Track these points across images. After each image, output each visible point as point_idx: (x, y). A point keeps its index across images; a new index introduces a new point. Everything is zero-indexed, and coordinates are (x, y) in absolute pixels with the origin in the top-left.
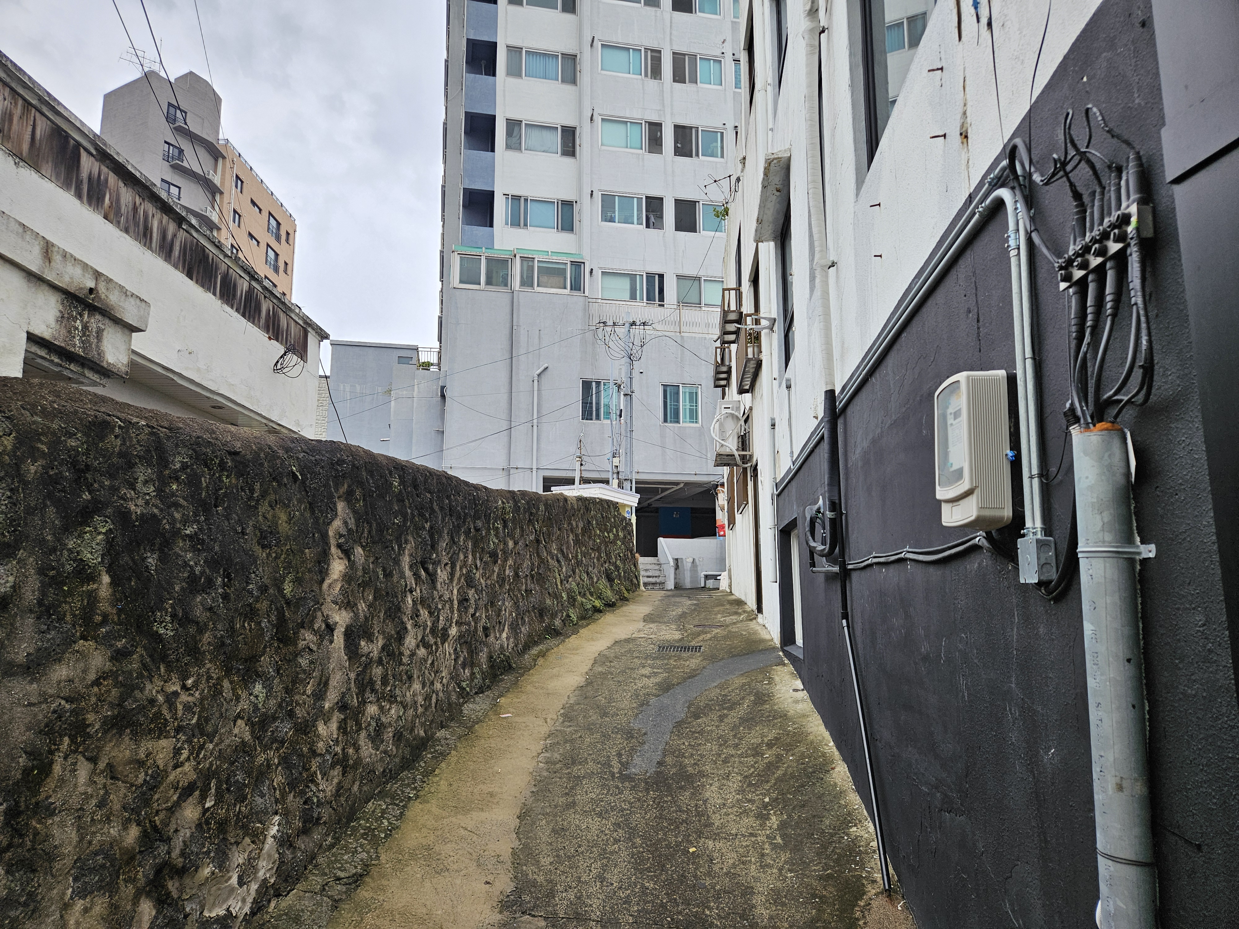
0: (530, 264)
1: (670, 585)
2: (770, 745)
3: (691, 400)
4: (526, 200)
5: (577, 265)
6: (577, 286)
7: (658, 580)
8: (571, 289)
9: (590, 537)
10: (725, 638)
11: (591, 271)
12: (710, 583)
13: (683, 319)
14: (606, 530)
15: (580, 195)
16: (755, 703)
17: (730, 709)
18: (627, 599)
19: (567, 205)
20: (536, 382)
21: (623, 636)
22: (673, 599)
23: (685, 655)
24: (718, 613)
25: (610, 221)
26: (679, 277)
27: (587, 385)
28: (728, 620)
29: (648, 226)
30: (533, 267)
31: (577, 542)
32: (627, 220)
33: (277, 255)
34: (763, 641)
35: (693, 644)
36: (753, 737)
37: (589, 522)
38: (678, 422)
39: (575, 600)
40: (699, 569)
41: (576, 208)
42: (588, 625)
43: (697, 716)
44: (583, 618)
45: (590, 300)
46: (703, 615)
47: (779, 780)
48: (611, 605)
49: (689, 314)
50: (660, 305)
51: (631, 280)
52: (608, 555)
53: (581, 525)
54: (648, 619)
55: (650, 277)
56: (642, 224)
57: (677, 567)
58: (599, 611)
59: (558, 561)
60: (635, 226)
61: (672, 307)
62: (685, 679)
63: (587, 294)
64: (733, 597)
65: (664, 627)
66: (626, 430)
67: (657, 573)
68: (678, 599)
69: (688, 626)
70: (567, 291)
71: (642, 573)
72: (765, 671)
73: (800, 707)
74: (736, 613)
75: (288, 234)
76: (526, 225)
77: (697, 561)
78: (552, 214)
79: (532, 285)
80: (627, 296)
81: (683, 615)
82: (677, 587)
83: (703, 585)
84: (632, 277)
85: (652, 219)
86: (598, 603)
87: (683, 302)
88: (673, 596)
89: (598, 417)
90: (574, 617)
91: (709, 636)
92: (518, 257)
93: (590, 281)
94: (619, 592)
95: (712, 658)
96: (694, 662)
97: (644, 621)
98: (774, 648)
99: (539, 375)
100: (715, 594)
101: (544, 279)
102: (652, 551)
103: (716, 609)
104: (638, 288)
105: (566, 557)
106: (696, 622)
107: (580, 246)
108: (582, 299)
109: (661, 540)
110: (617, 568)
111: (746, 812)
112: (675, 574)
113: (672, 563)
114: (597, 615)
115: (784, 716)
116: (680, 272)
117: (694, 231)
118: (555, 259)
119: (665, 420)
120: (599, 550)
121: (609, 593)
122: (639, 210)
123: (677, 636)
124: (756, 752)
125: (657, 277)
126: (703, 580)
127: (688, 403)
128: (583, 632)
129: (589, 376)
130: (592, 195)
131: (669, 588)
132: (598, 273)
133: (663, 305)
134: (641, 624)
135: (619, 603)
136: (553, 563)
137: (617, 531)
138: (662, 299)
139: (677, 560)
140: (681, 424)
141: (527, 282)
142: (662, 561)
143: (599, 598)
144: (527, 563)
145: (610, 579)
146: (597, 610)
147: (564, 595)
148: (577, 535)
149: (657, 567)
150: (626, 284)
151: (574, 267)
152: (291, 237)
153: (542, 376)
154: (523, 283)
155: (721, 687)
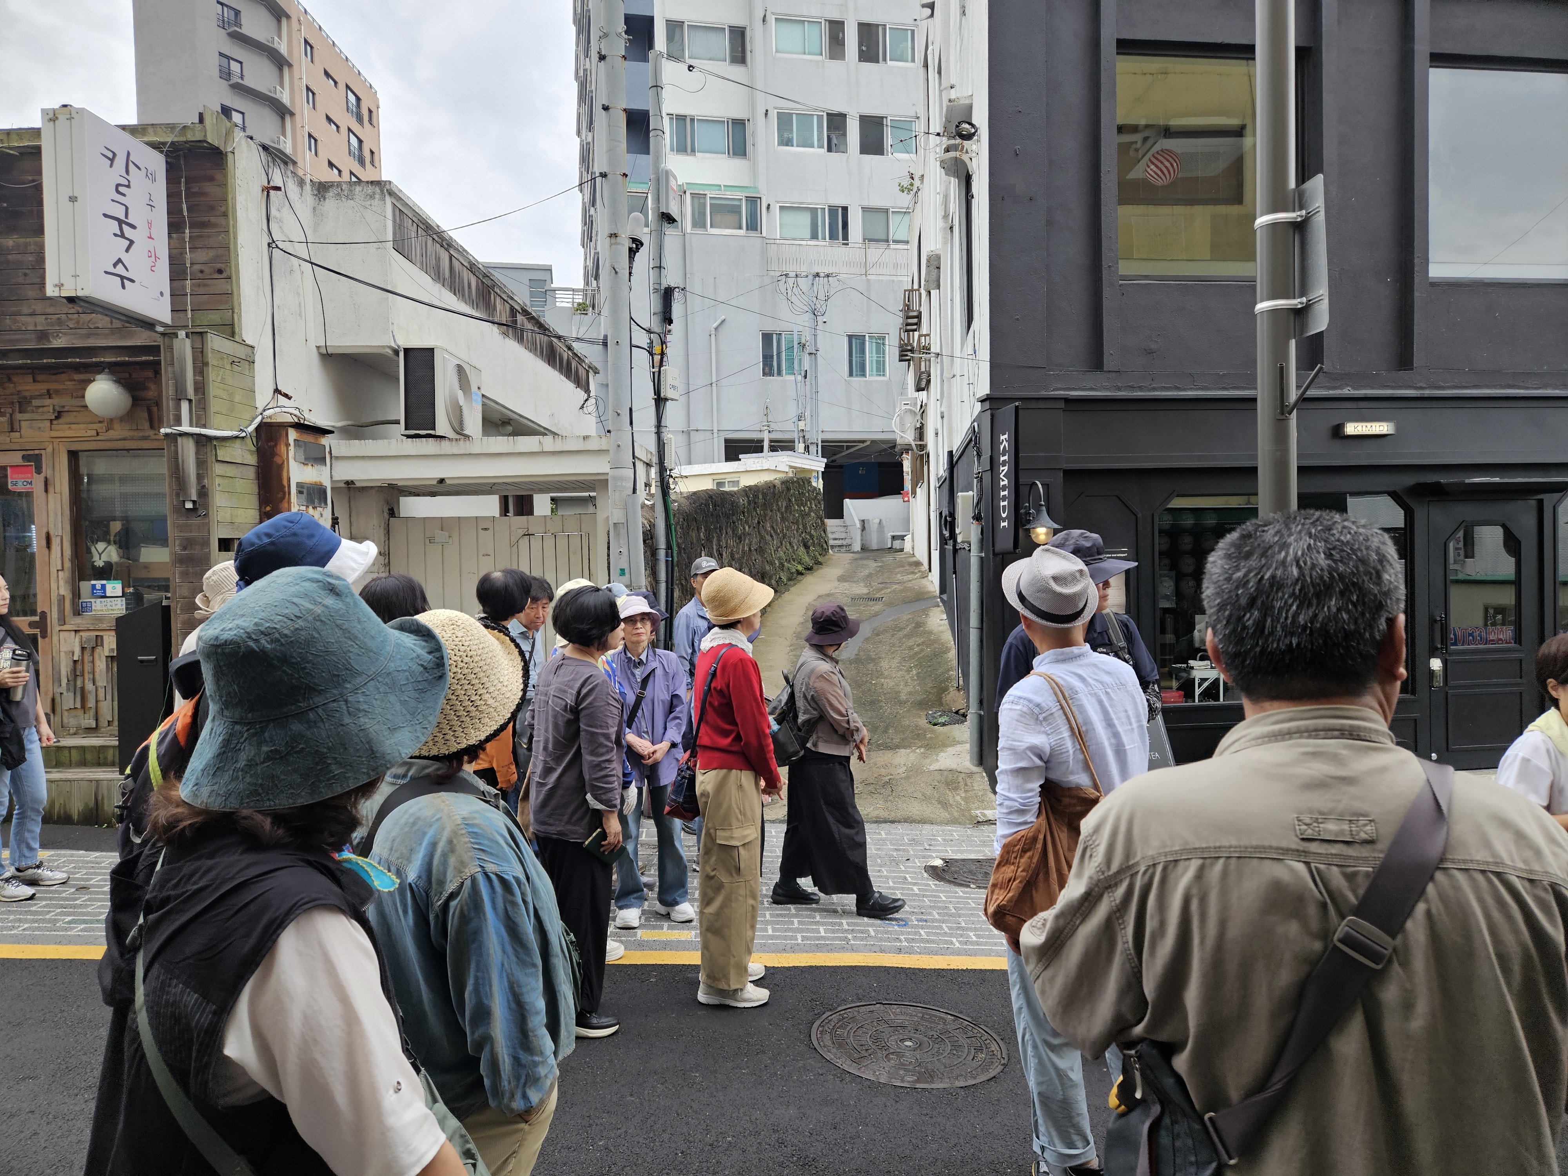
0: (702, 201)
1: (857, 547)
2: (918, 645)
3: (878, 352)
4: (692, 120)
5: (753, 201)
6: (753, 225)
7: (844, 542)
8: (747, 229)
9: (790, 513)
10: (901, 591)
11: (769, 206)
12: (897, 544)
13: (869, 259)
14: (802, 504)
15: (753, 113)
16: (915, 628)
17: (899, 631)
18: (821, 564)
19: (739, 124)
20: (713, 336)
21: (824, 593)
22: (861, 562)
23: (871, 603)
24: (899, 573)
25: (787, 145)
26: (866, 210)
27: (767, 338)
28: (906, 578)
29: (830, 150)
30: (704, 205)
31: (783, 519)
32: (806, 143)
33: (360, 141)
34: (928, 592)
35: (878, 596)
36: (911, 642)
37: (790, 500)
38: (864, 375)
39: (783, 566)
40: (886, 530)
41: (749, 128)
42: (795, 584)
43: (878, 635)
44: (790, 579)
45: (768, 241)
46: (886, 575)
47: (921, 658)
48: (809, 569)
49: (875, 252)
50: (844, 244)
51: (812, 214)
52: (805, 527)
53: (784, 504)
54: (842, 579)
55: (833, 210)
56: (823, 147)
57: (863, 529)
58: (801, 574)
59: (771, 536)
60: (815, 150)
61: (857, 246)
62: (871, 617)
63: (764, 234)
64: (914, 559)
65: (854, 585)
66: (811, 391)
67: (843, 536)
68: (865, 562)
69: (873, 584)
70: (742, 232)
71: (830, 536)
72: (925, 612)
73: (941, 628)
74: (913, 573)
75: (370, 111)
76: (693, 151)
77: (884, 521)
78: (721, 138)
79: (704, 226)
80: (808, 234)
81: (870, 575)
82: (864, 549)
83: (889, 546)
84: (814, 211)
85: (834, 141)
86: (800, 568)
87: (869, 240)
88: (861, 559)
89: (779, 373)
90: (784, 579)
91: (889, 590)
92: (688, 193)
93: (767, 218)
94: (815, 558)
95: (891, 605)
96: (877, 607)
97: (839, 581)
98: (935, 597)
99: (716, 329)
100: (899, 556)
101: (718, 218)
102: (838, 513)
103: (897, 570)
104: (820, 224)
105: (775, 532)
106: (880, 581)
107: (754, 175)
108: (759, 240)
109: (847, 502)
110: (812, 536)
111: (901, 670)
112: (862, 535)
113: (858, 525)
114: (800, 577)
115: (930, 633)
116: (866, 204)
117: (883, 154)
118: (729, 194)
119: (851, 374)
120: (797, 523)
121: (807, 559)
122: (818, 131)
123: (865, 591)
124: (911, 648)
125: (840, 209)
126: (889, 541)
127: (874, 354)
128: (792, 589)
129: (769, 328)
130: (766, 114)
131: (856, 550)
132: (775, 208)
133: (847, 244)
134: (836, 583)
135: (815, 567)
136: (768, 538)
137: (811, 503)
138: (845, 237)
139: (863, 521)
140: (868, 378)
141: (699, 222)
142: (848, 523)
143: (799, 563)
144: (755, 540)
145: (806, 547)
146: (800, 573)
147: (776, 562)
148: (782, 514)
149: (843, 529)
150: (805, 220)
151: (749, 203)
152: (374, 115)
153: (720, 329)
154: (695, 224)
155: (895, 620)
